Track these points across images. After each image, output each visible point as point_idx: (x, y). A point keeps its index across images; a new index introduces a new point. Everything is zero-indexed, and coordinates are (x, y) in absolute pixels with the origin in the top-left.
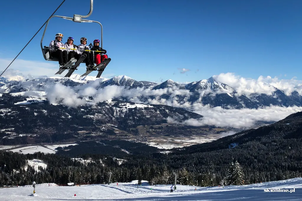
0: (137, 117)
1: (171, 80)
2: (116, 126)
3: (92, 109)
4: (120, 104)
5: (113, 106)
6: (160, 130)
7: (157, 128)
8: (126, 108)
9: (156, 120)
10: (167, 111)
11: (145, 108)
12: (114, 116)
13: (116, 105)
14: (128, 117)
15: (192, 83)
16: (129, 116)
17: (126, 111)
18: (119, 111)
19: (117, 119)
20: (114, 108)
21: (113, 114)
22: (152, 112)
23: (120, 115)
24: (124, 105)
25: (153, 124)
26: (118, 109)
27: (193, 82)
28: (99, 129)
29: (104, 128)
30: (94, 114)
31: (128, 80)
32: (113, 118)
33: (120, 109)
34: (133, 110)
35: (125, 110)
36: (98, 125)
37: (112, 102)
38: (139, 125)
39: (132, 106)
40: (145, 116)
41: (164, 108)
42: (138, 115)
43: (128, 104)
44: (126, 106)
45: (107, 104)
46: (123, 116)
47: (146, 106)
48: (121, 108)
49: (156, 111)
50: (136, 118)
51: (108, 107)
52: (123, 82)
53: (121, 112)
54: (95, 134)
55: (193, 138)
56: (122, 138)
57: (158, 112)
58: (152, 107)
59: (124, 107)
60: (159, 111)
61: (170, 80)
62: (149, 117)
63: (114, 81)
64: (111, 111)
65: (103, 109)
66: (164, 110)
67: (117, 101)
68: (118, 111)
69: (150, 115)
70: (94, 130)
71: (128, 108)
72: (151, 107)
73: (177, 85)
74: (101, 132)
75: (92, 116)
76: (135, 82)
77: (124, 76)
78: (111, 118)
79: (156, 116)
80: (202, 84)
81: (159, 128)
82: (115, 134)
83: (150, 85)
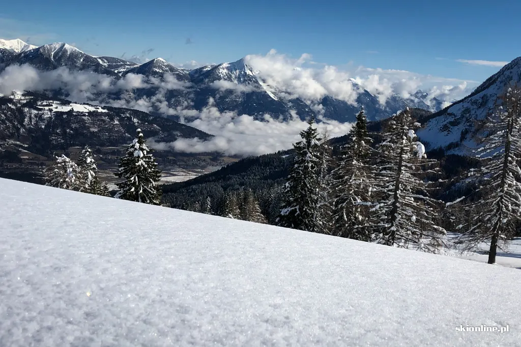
0: (72, 129)
1: (162, 60)
2: (26, 146)
4: (39, 103)
5: (24, 105)
6: (115, 157)
7: (107, 153)
8: (51, 110)
9: (110, 136)
10: (135, 120)
11: (90, 113)
12: (23, 126)
13: (31, 104)
14: (53, 130)
15: (203, 68)
16: (55, 127)
17: (50, 118)
18: (36, 116)
19: (29, 131)
20: (26, 109)
21: (21, 122)
22: (104, 121)
23: (36, 124)
24: (47, 105)
25: (103, 145)
26: (34, 112)
27: (206, 67)
31: (72, 54)
32: (22, 130)
33: (37, 112)
34: (65, 116)
35: (47, 115)
37: (23, 98)
38: (74, 145)
39: (64, 107)
40: (89, 128)
41: (130, 114)
42: (73, 126)
43: (55, 102)
44: (51, 107)
45: (11, 101)
46: (43, 127)
47: (92, 109)
48: (41, 110)
49: (112, 119)
50: (68, 131)
51: (13, 107)
52: (61, 56)
53: (40, 117)
55: (175, 173)
56: (32, 169)
57: (116, 122)
58: (105, 111)
59: (47, 108)
60: (119, 121)
61: (160, 59)
62: (96, 130)
63: (41, 54)
64: (19, 114)
65: (3, 110)
66: (129, 119)
67: (35, 97)
68: (33, 116)
69: (99, 126)
71: (55, 110)
72: (102, 112)
73: (172, 69)
76: (87, 58)
77: (64, 45)
78: (18, 130)
79: (110, 130)
80: (221, 70)
81: (113, 153)
82: (20, 161)
83: (122, 65)
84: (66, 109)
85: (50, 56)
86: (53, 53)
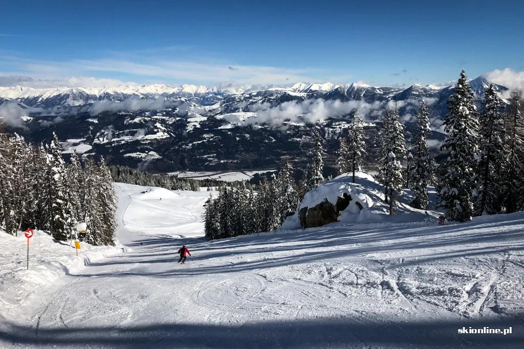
2: (326, 150)
3: (299, 131)
4: (334, 124)
5: (325, 126)
8: (340, 128)
9: (377, 141)
11: (365, 127)
12: (325, 139)
13: (329, 125)
15: (449, 87)
17: (340, 132)
18: (332, 132)
19: (328, 141)
20: (326, 129)
21: (324, 136)
22: (373, 131)
23: (332, 136)
24: (338, 125)
25: (372, 147)
26: (331, 129)
28: (305, 153)
29: (311, 152)
30: (300, 137)
31: (358, 89)
32: (323, 141)
35: (338, 131)
36: (305, 149)
37: (324, 122)
39: (349, 125)
43: (343, 122)
44: (341, 126)
45: (317, 124)
46: (336, 138)
47: (366, 125)
48: (335, 128)
49: (378, 130)
51: (319, 128)
52: (351, 91)
53: (334, 133)
58: (375, 125)
59: (338, 127)
61: (418, 85)
62: (368, 138)
64: (322, 132)
65: (313, 130)
67: (331, 121)
68: (330, 132)
69: (370, 135)
70: (298, 155)
71: (343, 128)
72: (372, 126)
73: (426, 91)
75: (299, 139)
76: (368, 91)
77: (353, 84)
83: (392, 92)
85: (344, 92)
86: (346, 90)
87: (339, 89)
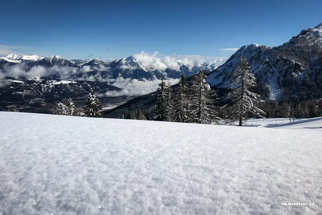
0: (62, 91)
1: (98, 59)
2: (44, 100)
3: (21, 87)
4: (47, 82)
5: (41, 83)
6: (82, 101)
7: (78, 100)
8: (53, 84)
9: (79, 93)
10: (89, 85)
11: (69, 84)
12: (42, 92)
13: (44, 82)
14: (54, 92)
16: (55, 91)
17: (53, 87)
18: (46, 87)
19: (44, 93)
20: (42, 85)
21: (40, 90)
22: (76, 87)
23: (47, 90)
24: (51, 82)
25: (76, 97)
26: (46, 85)
27: (116, 60)
28: (28, 103)
29: (32, 102)
30: (22, 91)
31: (59, 60)
32: (41, 94)
33: (47, 85)
34: (59, 86)
35: (51, 86)
36: (27, 100)
37: (40, 80)
38: (64, 98)
39: (58, 82)
40: (69, 90)
41: (86, 83)
42: (63, 90)
43: (54, 80)
44: (52, 83)
45: (35, 82)
46: (50, 91)
47: (70, 82)
48: (48, 84)
49: (79, 85)
50: (61, 92)
51: (36, 84)
52: (55, 61)
53: (48, 88)
54: (23, 107)
55: (108, 106)
56: (47, 110)
57: (81, 87)
58: (76, 82)
59: (51, 83)
60: (82, 86)
61: (97, 59)
62: (73, 91)
63: (46, 61)
64: (39, 87)
65: (32, 86)
66: (86, 85)
67: (45, 79)
68: (45, 87)
69: (74, 89)
70: (22, 105)
71: (54, 84)
72: (74, 83)
73: (102, 62)
74: (29, 105)
75: (21, 93)
76: (66, 61)
77: (55, 56)
78: (39, 94)
79: (79, 90)
80: (123, 61)
81: (81, 100)
82: (42, 107)
83: (81, 63)
84: (59, 83)
85: (50, 61)
86: (51, 60)
87: (46, 59)
